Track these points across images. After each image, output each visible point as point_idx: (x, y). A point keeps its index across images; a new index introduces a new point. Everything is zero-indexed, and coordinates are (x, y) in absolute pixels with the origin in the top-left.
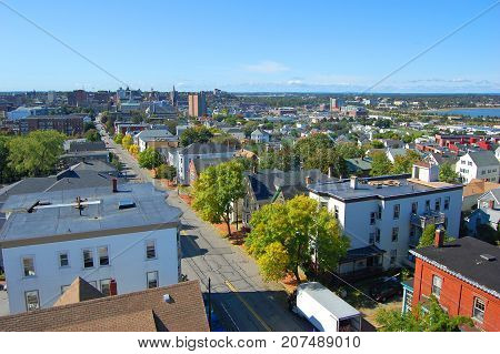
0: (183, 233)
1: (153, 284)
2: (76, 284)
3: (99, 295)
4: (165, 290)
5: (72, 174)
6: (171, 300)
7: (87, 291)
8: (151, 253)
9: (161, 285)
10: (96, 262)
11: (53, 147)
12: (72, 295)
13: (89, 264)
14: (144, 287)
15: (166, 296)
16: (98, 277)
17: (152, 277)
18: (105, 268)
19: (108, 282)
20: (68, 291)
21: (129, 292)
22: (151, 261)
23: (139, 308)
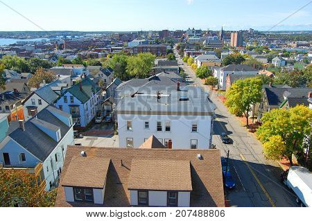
0: (217, 119)
1: (194, 147)
2: (151, 139)
3: (163, 147)
4: (199, 151)
5: (157, 78)
6: (201, 158)
7: (156, 143)
8: (194, 129)
9: (199, 148)
10: (164, 129)
11: (148, 62)
12: (148, 144)
13: (159, 129)
14: (188, 147)
15: (199, 155)
16: (163, 137)
17: (194, 143)
18: (168, 132)
19: (168, 141)
20: (147, 141)
21: (178, 149)
22: (194, 133)
23: (182, 158)
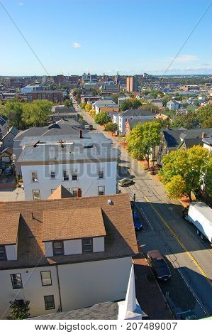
0: (122, 165)
1: (102, 193)
2: (59, 189)
3: (72, 196)
4: (109, 197)
5: (57, 126)
6: (112, 203)
7: (65, 193)
8: (101, 176)
9: (106, 194)
10: (70, 177)
11: (46, 109)
12: (57, 195)
13: (66, 179)
14: (96, 195)
15: (109, 201)
16: (71, 186)
17: (101, 189)
18: (75, 182)
19: (77, 190)
20: (55, 192)
22: (101, 180)
23: (94, 205)
